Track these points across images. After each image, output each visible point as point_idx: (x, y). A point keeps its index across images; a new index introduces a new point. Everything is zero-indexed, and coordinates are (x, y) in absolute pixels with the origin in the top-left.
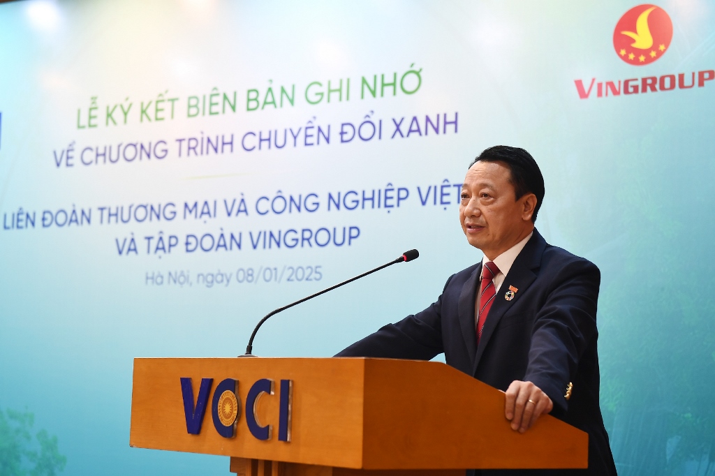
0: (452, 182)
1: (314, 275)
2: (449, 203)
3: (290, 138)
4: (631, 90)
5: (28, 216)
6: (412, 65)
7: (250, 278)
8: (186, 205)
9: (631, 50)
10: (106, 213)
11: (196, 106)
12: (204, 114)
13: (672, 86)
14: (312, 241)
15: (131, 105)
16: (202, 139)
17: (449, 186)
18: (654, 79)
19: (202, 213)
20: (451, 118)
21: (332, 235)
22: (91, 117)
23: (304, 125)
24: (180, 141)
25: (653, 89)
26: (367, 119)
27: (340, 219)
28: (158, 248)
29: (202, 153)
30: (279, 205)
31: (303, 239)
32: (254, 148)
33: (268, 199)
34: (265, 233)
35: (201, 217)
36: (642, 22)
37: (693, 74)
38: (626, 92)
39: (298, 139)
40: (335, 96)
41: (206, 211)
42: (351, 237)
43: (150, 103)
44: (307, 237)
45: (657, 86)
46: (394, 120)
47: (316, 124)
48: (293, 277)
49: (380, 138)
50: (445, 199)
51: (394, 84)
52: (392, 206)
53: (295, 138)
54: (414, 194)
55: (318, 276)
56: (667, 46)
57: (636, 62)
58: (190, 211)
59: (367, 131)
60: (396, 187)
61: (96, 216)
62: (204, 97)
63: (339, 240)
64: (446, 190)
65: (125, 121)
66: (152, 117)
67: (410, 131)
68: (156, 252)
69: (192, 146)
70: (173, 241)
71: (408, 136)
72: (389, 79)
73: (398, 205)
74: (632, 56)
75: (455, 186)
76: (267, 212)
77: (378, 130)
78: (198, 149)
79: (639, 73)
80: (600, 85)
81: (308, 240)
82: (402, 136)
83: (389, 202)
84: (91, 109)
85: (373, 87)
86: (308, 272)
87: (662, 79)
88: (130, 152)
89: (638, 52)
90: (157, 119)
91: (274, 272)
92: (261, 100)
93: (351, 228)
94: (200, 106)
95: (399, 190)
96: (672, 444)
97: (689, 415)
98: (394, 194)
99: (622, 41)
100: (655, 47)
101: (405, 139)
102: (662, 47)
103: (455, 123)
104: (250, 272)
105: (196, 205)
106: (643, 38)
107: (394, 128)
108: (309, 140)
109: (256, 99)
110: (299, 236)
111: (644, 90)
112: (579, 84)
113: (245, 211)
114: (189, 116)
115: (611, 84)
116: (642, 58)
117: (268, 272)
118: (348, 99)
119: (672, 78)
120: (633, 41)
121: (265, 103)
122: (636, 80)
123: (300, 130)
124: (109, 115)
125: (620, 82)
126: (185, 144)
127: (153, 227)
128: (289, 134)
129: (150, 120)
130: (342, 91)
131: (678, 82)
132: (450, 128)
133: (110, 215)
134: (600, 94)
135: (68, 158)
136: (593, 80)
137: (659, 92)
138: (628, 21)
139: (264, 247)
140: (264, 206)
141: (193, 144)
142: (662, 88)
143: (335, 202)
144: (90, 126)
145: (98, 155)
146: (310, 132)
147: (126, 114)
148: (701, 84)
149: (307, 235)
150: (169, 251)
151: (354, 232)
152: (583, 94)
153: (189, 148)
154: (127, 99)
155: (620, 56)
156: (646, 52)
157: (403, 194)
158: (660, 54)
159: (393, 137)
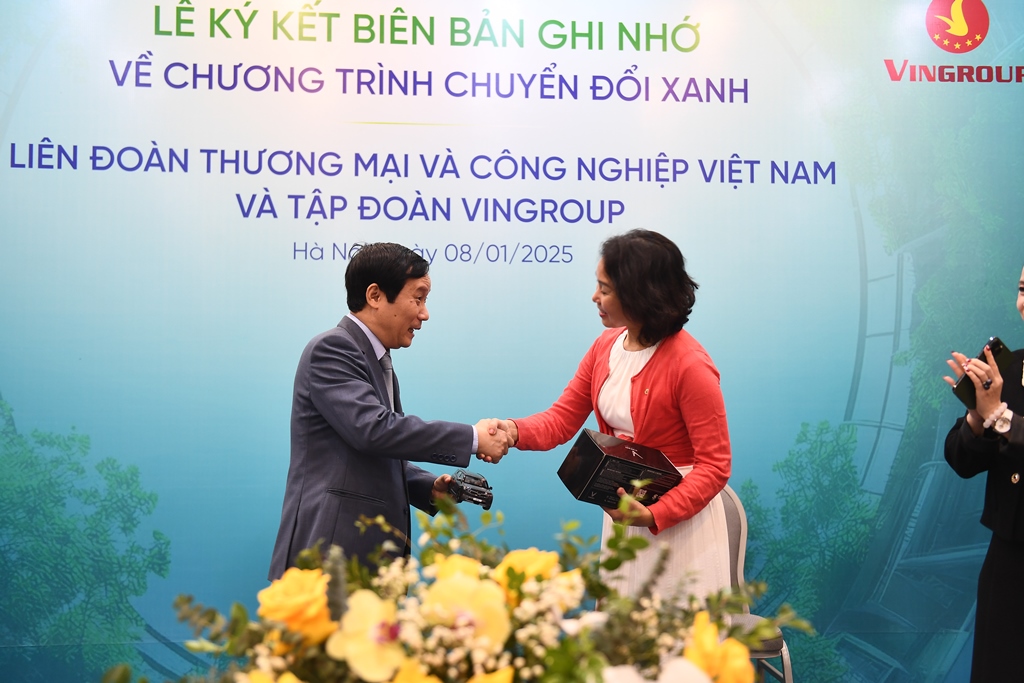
0: (742, 159)
1: (561, 256)
2: (740, 181)
3: (519, 87)
4: (947, 77)
5: (61, 150)
6: (686, 18)
7: (466, 257)
8: (358, 157)
9: (945, 35)
10: (216, 159)
11: (369, 28)
12: (382, 41)
14: (557, 214)
15: (255, 13)
16: (381, 72)
17: (740, 162)
18: (971, 69)
19: (385, 170)
20: (739, 85)
21: (585, 210)
22: (179, 21)
23: (540, 72)
24: (345, 72)
25: (970, 80)
26: (629, 74)
27: (596, 191)
28: (311, 212)
29: (381, 92)
30: (506, 167)
31: (544, 212)
32: (465, 92)
33: (489, 160)
34: (486, 200)
35: (383, 175)
36: (956, 8)
37: (1011, 68)
38: (942, 79)
39: (530, 89)
40: (582, 42)
41: (393, 166)
42: (611, 214)
43: (290, 14)
44: (549, 210)
45: (974, 76)
46: (665, 79)
47: (556, 72)
48: (532, 257)
49: (647, 99)
50: (735, 176)
51: (663, 37)
52: (667, 180)
53: (527, 87)
54: (694, 167)
55: (568, 258)
56: (983, 37)
58: (366, 167)
59: (629, 88)
60: (671, 158)
61: (197, 161)
62: (382, 17)
63: (596, 215)
64: (735, 167)
65: (246, 36)
66: (295, 34)
67: (687, 94)
68: (308, 217)
69: (365, 81)
70: (339, 203)
71: (684, 100)
72: (656, 30)
73: (675, 180)
74: (946, 42)
75: (746, 162)
76: (489, 174)
77: (643, 89)
78: (375, 86)
80: (913, 69)
81: (551, 213)
82: (677, 100)
83: (662, 175)
84: (179, 10)
85: (633, 37)
86: (552, 253)
87: (980, 69)
88: (257, 78)
89: (953, 38)
90: (302, 38)
91: (502, 250)
92: (473, 32)
93: (611, 203)
94: (376, 28)
95: (675, 161)
98: (669, 166)
99: (936, 25)
100: (970, 36)
101: (681, 103)
102: (978, 37)
103: (745, 91)
104: (466, 249)
105: (374, 157)
106: (957, 26)
107: (667, 89)
108: (547, 92)
109: (465, 31)
110: (538, 207)
111: (960, 79)
112: (889, 64)
113: (455, 171)
114: (357, 40)
115: (924, 69)
116: (957, 46)
117: (493, 251)
118: (601, 47)
119: (990, 69)
120: (949, 27)
121: (479, 38)
122: (952, 67)
123: (534, 76)
124: (215, 23)
125: (934, 67)
126: (352, 78)
127: (304, 183)
128: (517, 80)
129: (290, 38)
130: (593, 36)
131: (995, 74)
132: (739, 96)
133: (223, 161)
134: (913, 78)
135: (138, 74)
136: (906, 62)
137: (976, 83)
138: (942, 5)
139: (486, 219)
140: (482, 167)
141: (366, 77)
142: (979, 79)
143: (588, 169)
144: (179, 33)
145: (196, 76)
146: (547, 81)
147: (246, 25)
148: (1019, 79)
149: (549, 207)
150: (332, 217)
151: (616, 208)
152: (895, 77)
153: (360, 83)
154: (247, 4)
155: (934, 40)
157: (680, 167)
159: (664, 99)
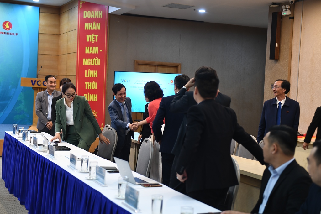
9: (5, 28)
13: (12, 35)
36: (7, 24)
57: (6, 30)
74: (5, 29)
79: (7, 31)
89: (7, 28)
96: (10, 87)
97: (13, 83)
99: (4, 26)
100: (9, 28)
106: (7, 26)
111: (7, 34)
125: (3, 32)
137: (10, 35)
138: (5, 23)
148: (16, 35)
156: (8, 29)
158: (10, 29)
